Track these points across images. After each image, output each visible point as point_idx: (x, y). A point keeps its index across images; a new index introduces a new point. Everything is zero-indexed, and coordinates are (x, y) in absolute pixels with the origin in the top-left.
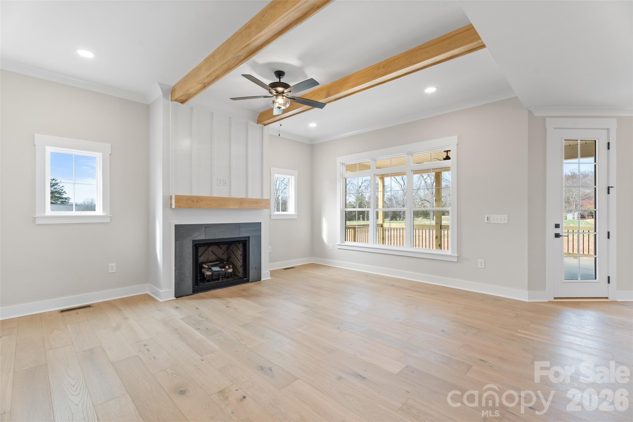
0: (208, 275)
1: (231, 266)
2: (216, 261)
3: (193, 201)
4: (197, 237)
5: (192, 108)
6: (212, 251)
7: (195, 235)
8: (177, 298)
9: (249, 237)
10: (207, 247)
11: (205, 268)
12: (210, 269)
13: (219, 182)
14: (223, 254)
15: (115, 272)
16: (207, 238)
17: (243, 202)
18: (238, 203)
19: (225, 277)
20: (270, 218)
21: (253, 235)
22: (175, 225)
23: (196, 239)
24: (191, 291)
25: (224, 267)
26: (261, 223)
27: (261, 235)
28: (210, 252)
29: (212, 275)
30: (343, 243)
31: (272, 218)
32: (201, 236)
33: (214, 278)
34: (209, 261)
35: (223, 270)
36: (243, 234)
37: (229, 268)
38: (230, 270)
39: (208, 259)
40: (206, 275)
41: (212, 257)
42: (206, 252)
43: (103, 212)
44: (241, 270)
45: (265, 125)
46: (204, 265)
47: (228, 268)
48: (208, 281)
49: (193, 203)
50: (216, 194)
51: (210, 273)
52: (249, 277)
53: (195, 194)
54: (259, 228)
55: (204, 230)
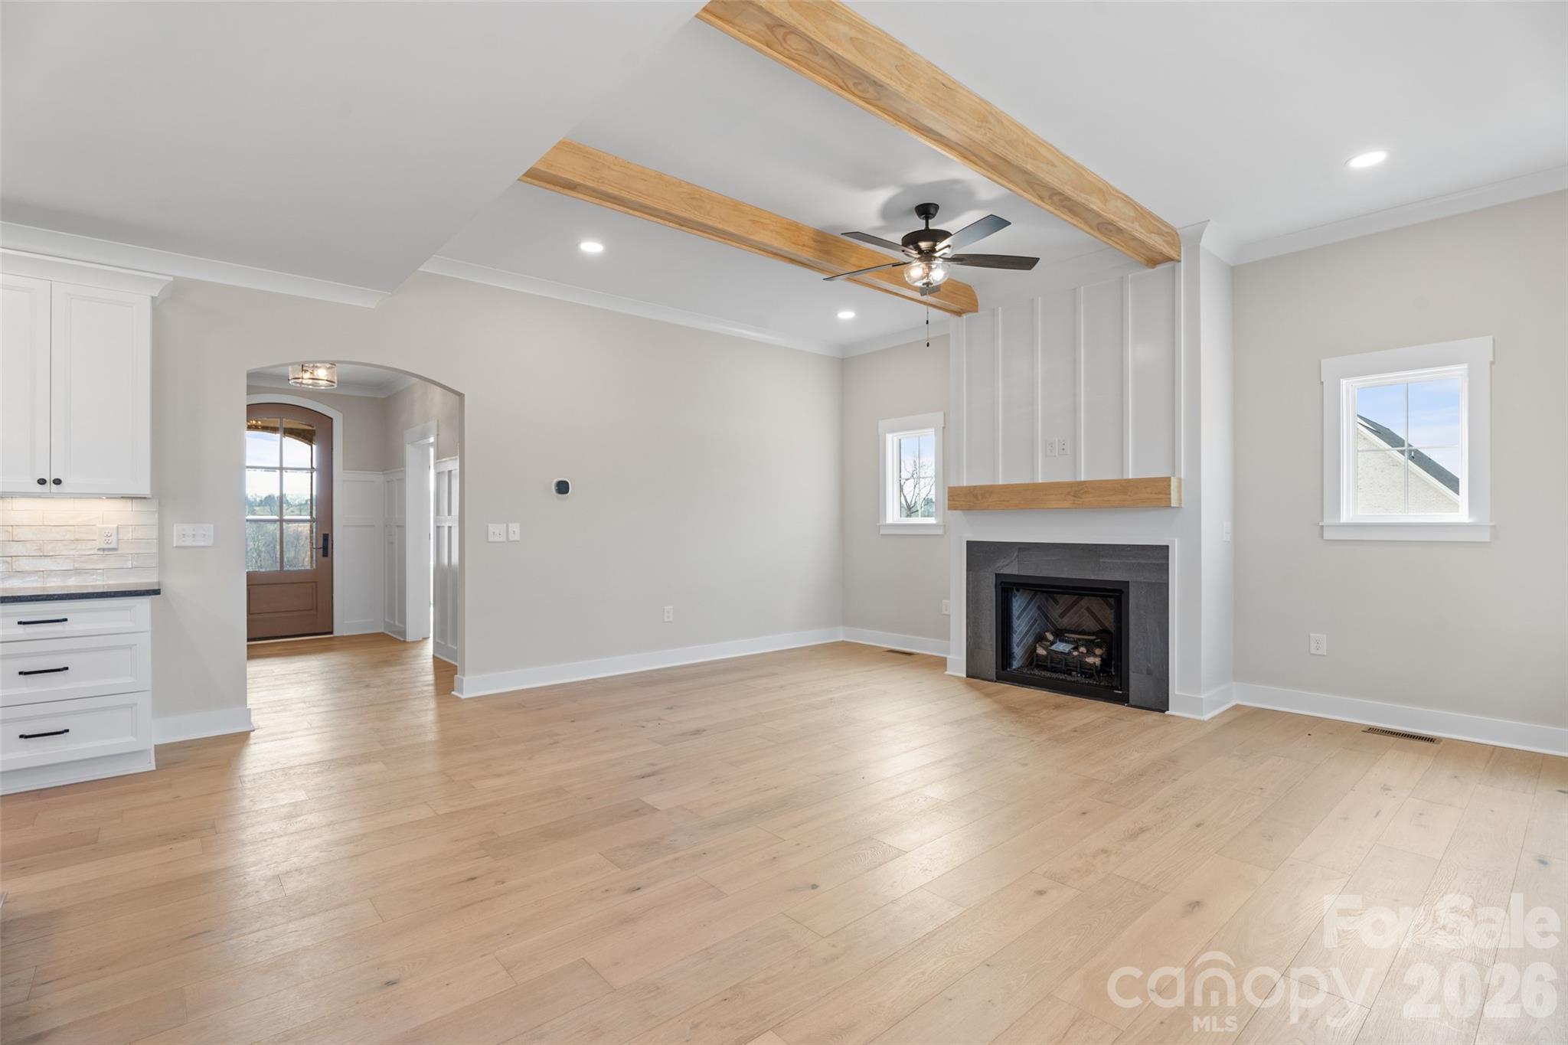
1: (1100, 652)
3: (975, 496)
4: (1003, 567)
6: (1088, 609)
7: (1001, 564)
8: (968, 676)
9: (1127, 583)
10: (1076, 597)
11: (1048, 640)
13: (1049, 449)
16: (1022, 573)
17: (1083, 491)
18: (1068, 493)
20: (1322, 536)
21: (1141, 579)
22: (967, 543)
23: (1001, 572)
24: (994, 674)
26: (1168, 546)
27: (1168, 583)
29: (1046, 657)
31: (1327, 536)
32: (1012, 568)
33: (1043, 664)
34: (1080, 630)
35: (1077, 653)
36: (1109, 573)
37: (1090, 653)
38: (1093, 660)
39: (1078, 626)
41: (1090, 624)
46: (1048, 634)
47: (1085, 651)
49: (975, 499)
51: (1044, 653)
52: (1128, 688)
54: (1160, 562)
55: (1016, 554)
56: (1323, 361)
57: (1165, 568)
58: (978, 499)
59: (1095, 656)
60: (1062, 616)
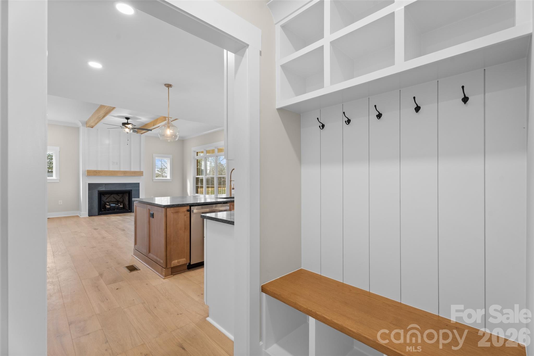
0: (108, 208)
1: (122, 204)
2: (116, 202)
3: (96, 172)
4: (100, 189)
5: (98, 130)
8: (89, 216)
9: (132, 190)
11: (107, 204)
12: (110, 205)
13: (113, 163)
14: (120, 199)
15: (61, 205)
16: (106, 190)
18: (123, 173)
19: (118, 209)
20: (153, 181)
21: (134, 189)
22: (89, 183)
24: (97, 214)
25: (118, 204)
26: (139, 183)
27: (139, 190)
28: (112, 197)
29: (110, 208)
30: (195, 194)
31: (154, 181)
32: (103, 189)
33: (111, 209)
35: (117, 206)
36: (128, 188)
37: (121, 205)
38: (122, 206)
39: (110, 200)
40: (107, 208)
41: (114, 200)
42: (110, 197)
43: (56, 177)
44: (127, 206)
45: (142, 134)
46: (107, 203)
48: (108, 210)
50: (111, 169)
51: (109, 207)
52: (132, 209)
53: (99, 169)
54: (138, 186)
55: (104, 186)
56: (153, 154)
57: (139, 187)
58: (97, 173)
59: (122, 205)
60: (106, 199)
